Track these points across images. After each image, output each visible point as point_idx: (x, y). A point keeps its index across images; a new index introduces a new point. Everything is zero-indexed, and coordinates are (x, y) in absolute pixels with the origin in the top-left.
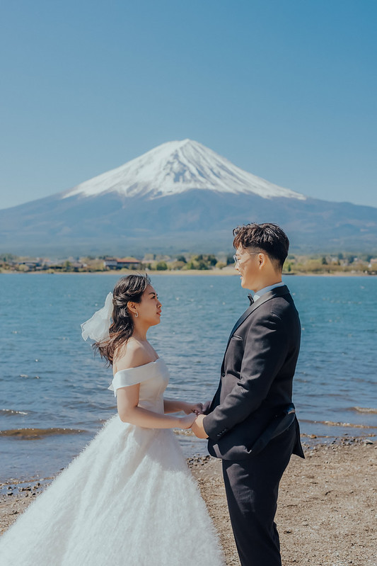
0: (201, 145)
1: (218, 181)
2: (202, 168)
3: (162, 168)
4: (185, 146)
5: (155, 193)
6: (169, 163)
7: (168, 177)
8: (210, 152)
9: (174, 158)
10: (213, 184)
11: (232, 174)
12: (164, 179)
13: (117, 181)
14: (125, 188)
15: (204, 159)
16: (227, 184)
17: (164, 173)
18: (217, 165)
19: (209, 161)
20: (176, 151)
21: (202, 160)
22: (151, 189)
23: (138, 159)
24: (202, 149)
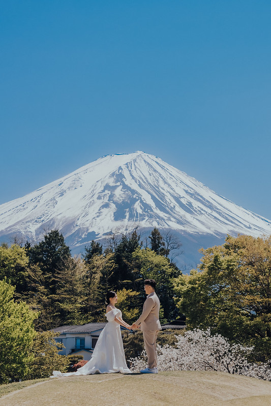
0: (159, 160)
1: (188, 217)
2: (163, 197)
3: (96, 196)
4: (135, 161)
5: (83, 236)
6: (107, 187)
7: (105, 211)
8: (174, 171)
9: (117, 181)
10: (179, 222)
11: (211, 207)
12: (100, 213)
13: (22, 216)
14: (33, 228)
15: (165, 183)
16: (202, 223)
17: (99, 203)
18: (186, 192)
19: (173, 185)
20: (120, 168)
21: (161, 184)
22: (77, 229)
23: (57, 182)
24: (163, 167)
